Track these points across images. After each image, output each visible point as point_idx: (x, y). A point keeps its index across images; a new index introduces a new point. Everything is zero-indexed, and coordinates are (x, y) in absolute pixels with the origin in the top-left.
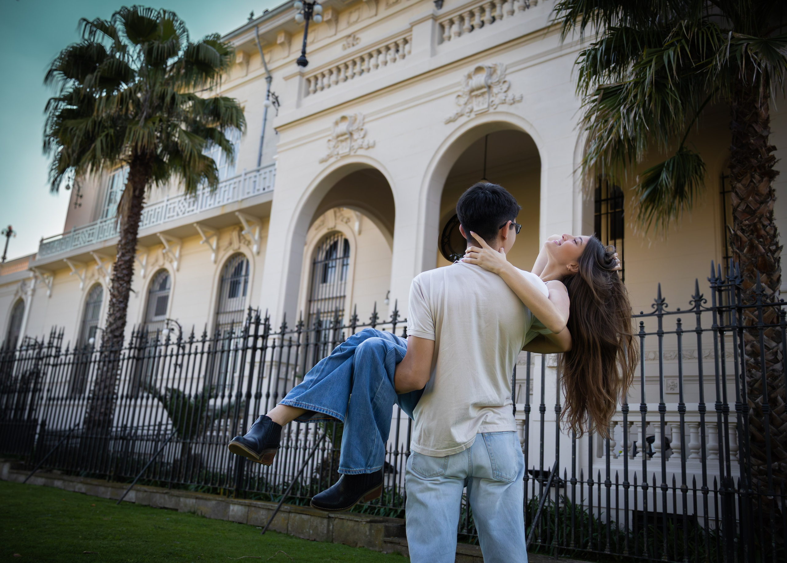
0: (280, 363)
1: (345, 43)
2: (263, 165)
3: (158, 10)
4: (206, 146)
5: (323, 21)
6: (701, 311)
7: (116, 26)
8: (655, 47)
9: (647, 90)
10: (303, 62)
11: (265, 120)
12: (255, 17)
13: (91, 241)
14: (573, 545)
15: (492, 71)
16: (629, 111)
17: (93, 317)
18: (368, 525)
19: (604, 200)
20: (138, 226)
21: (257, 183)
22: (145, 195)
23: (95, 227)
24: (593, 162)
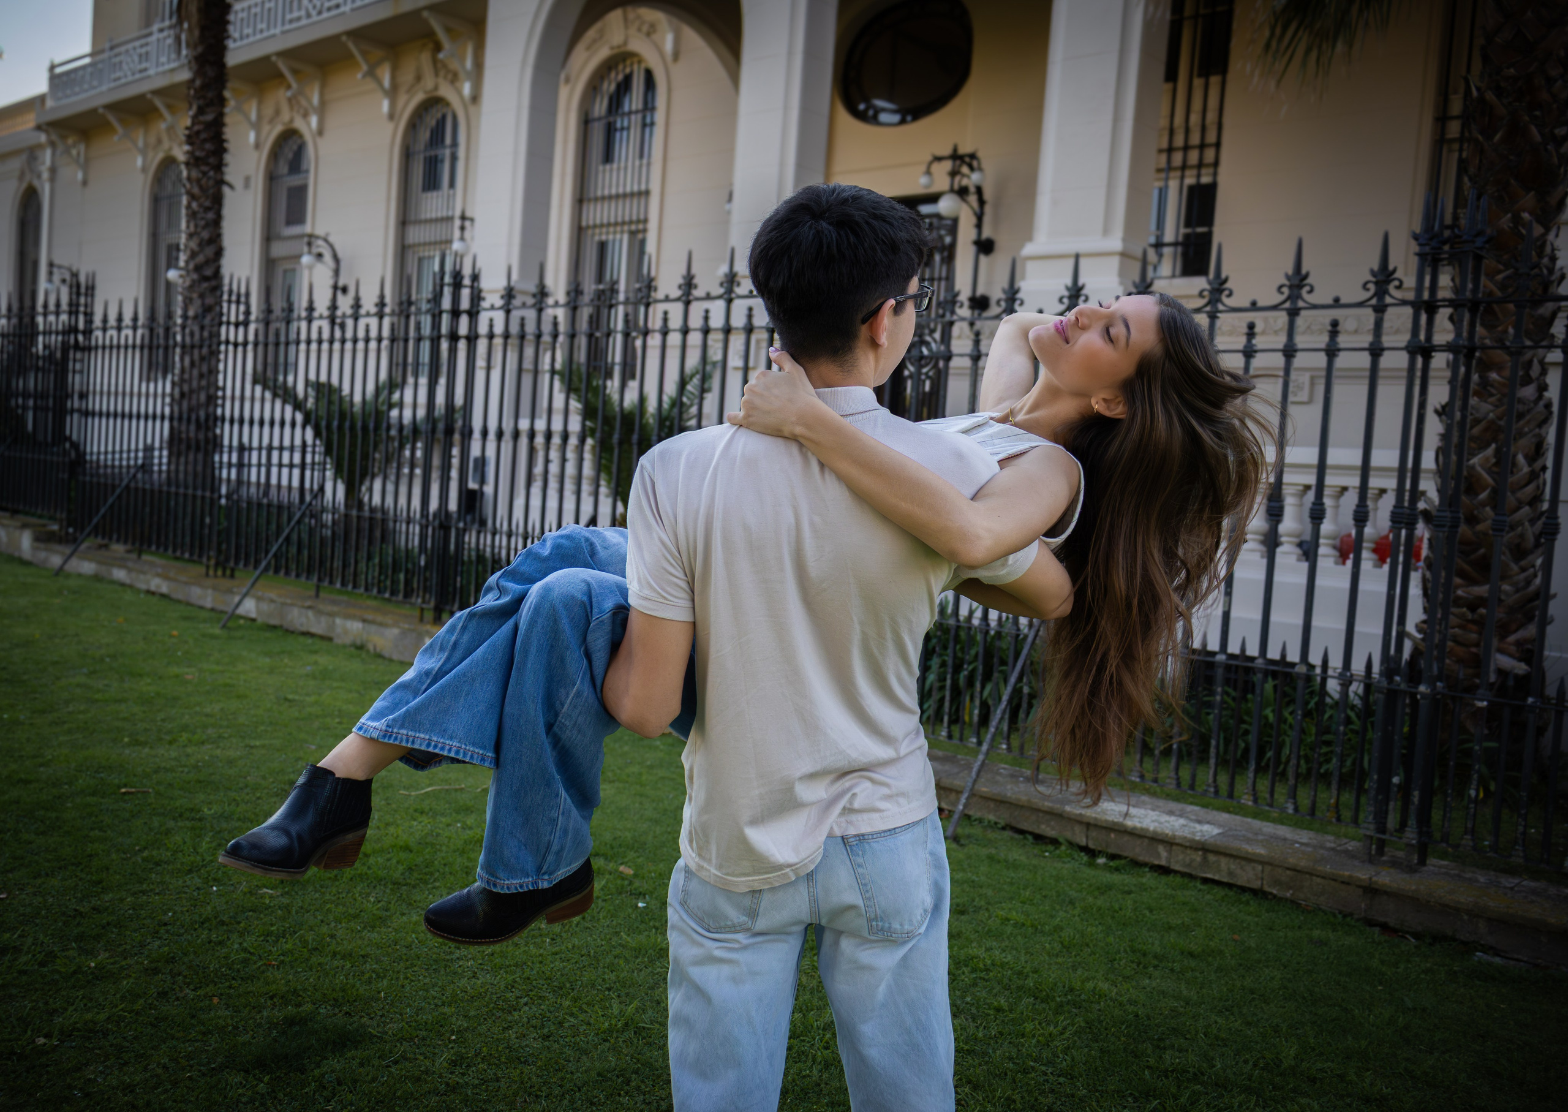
6: (1387, 306)
13: (145, 70)
17: (169, 226)
20: (224, 48)
23: (150, 39)
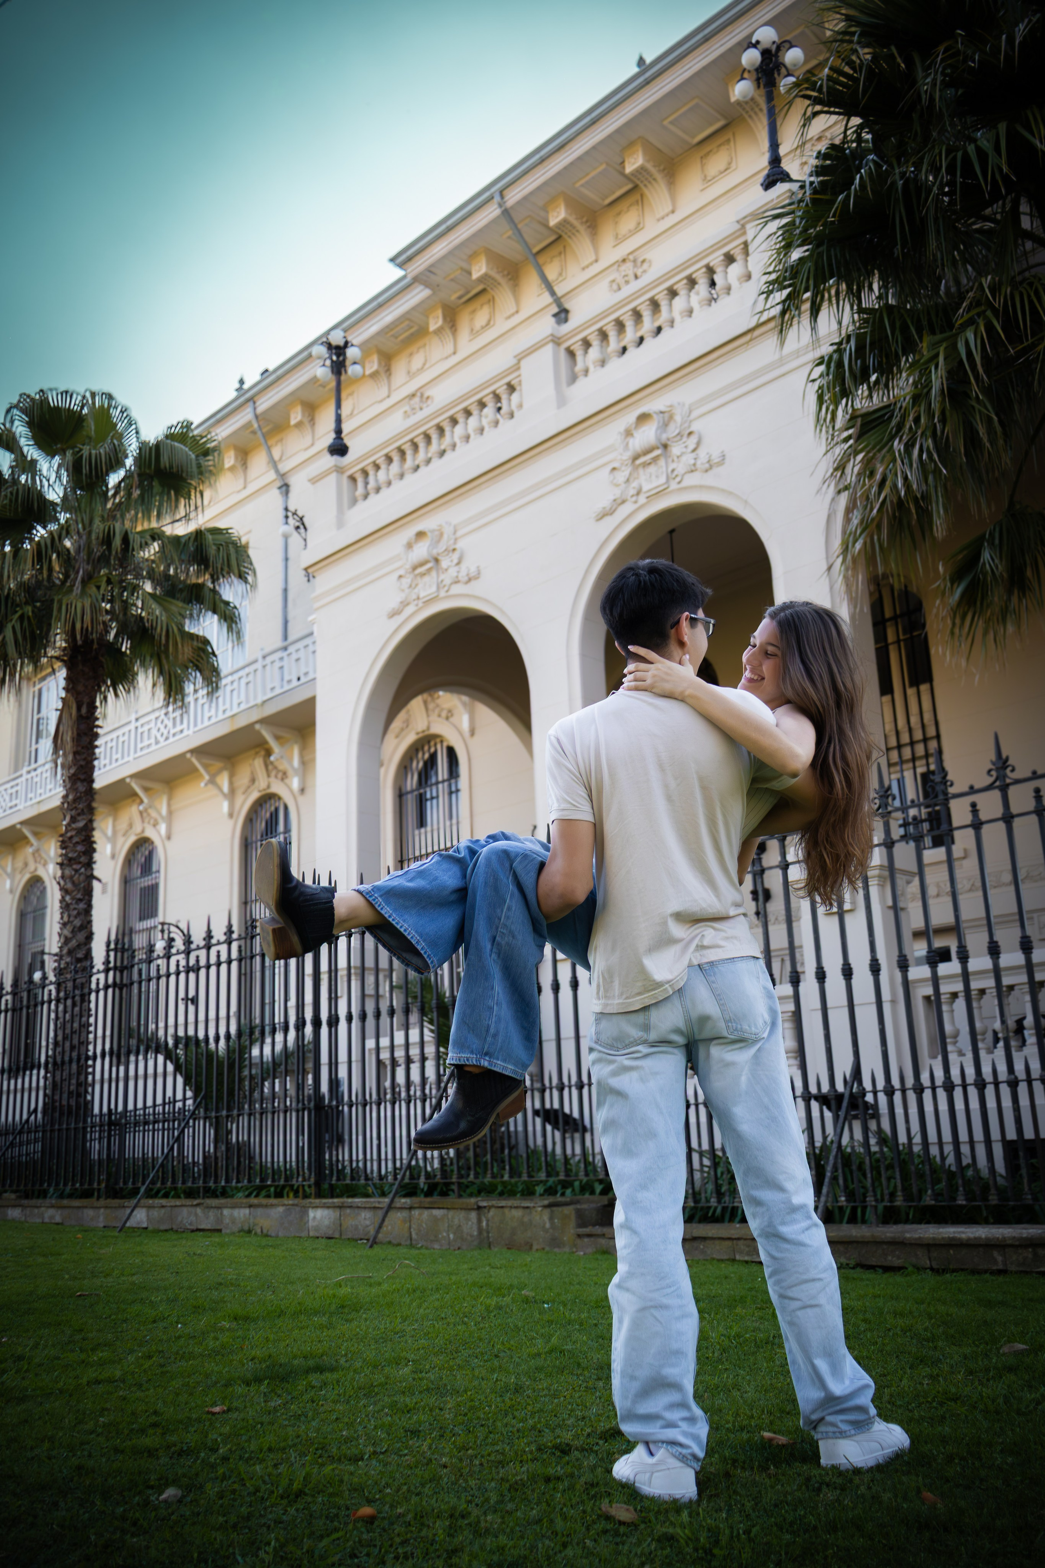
0: (363, 968)
1: (407, 408)
2: (291, 638)
3: (82, 391)
4: (191, 615)
5: (364, 376)
7: (14, 429)
8: (941, 333)
9: (936, 406)
10: (339, 449)
11: (287, 559)
12: (246, 386)
13: (15, 806)
14: (901, 1198)
15: (667, 417)
16: (909, 447)
17: (33, 937)
18: (547, 1212)
19: (890, 619)
20: (93, 767)
21: (286, 670)
22: (98, 713)
23: (19, 781)
24: (858, 546)
